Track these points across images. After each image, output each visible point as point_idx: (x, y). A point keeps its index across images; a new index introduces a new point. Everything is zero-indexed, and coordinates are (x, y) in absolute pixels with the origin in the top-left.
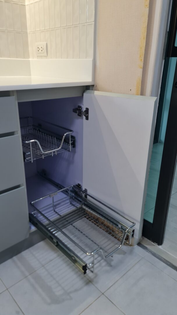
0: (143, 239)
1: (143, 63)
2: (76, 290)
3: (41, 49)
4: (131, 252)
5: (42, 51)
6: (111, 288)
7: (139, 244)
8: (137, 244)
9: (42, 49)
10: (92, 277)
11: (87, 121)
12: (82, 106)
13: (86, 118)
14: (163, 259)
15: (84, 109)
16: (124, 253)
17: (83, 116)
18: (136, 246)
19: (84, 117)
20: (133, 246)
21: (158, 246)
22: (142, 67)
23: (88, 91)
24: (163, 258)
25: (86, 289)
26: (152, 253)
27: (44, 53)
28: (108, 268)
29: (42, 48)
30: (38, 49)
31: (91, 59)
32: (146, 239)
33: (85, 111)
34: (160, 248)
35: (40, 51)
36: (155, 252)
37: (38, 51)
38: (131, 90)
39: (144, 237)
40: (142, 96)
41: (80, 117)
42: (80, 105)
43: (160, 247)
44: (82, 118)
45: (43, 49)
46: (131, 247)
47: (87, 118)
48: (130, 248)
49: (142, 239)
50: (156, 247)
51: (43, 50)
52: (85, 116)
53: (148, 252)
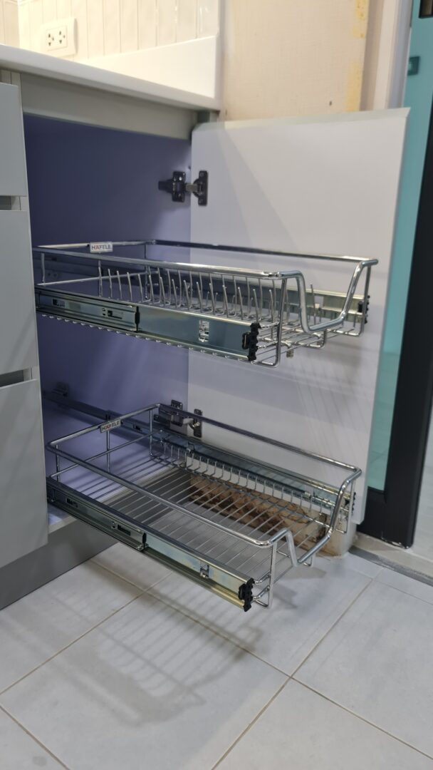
0: (359, 537)
1: (366, 21)
2: (210, 678)
3: (58, 38)
4: (338, 570)
5: (61, 41)
6: (310, 659)
7: (353, 549)
8: (348, 548)
9: (61, 37)
10: (250, 640)
11: (202, 208)
12: (187, 170)
13: (199, 199)
14: (426, 578)
15: (192, 177)
16: (321, 573)
17: (190, 195)
18: (347, 555)
19: (194, 199)
20: (340, 555)
21: (403, 550)
22: (365, 35)
23: (204, 125)
24: (426, 576)
25: (237, 669)
26: (394, 565)
27: (66, 47)
28: (288, 613)
29: (60, 33)
30: (50, 39)
31: (212, 38)
32: (368, 537)
33: (196, 181)
34: (410, 555)
35: (55, 44)
36: (401, 563)
37: (50, 44)
38: (331, 103)
39: (360, 534)
40: (363, 112)
41: (180, 203)
42: (180, 169)
43: (409, 551)
44: (189, 204)
45: (64, 37)
46: (335, 557)
47: (203, 201)
48: (332, 560)
49: (357, 537)
50: (398, 552)
51: (64, 40)
52: (196, 195)
53: (383, 564)
